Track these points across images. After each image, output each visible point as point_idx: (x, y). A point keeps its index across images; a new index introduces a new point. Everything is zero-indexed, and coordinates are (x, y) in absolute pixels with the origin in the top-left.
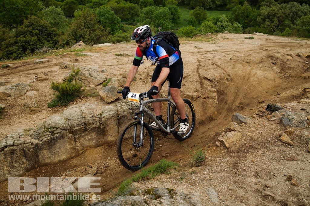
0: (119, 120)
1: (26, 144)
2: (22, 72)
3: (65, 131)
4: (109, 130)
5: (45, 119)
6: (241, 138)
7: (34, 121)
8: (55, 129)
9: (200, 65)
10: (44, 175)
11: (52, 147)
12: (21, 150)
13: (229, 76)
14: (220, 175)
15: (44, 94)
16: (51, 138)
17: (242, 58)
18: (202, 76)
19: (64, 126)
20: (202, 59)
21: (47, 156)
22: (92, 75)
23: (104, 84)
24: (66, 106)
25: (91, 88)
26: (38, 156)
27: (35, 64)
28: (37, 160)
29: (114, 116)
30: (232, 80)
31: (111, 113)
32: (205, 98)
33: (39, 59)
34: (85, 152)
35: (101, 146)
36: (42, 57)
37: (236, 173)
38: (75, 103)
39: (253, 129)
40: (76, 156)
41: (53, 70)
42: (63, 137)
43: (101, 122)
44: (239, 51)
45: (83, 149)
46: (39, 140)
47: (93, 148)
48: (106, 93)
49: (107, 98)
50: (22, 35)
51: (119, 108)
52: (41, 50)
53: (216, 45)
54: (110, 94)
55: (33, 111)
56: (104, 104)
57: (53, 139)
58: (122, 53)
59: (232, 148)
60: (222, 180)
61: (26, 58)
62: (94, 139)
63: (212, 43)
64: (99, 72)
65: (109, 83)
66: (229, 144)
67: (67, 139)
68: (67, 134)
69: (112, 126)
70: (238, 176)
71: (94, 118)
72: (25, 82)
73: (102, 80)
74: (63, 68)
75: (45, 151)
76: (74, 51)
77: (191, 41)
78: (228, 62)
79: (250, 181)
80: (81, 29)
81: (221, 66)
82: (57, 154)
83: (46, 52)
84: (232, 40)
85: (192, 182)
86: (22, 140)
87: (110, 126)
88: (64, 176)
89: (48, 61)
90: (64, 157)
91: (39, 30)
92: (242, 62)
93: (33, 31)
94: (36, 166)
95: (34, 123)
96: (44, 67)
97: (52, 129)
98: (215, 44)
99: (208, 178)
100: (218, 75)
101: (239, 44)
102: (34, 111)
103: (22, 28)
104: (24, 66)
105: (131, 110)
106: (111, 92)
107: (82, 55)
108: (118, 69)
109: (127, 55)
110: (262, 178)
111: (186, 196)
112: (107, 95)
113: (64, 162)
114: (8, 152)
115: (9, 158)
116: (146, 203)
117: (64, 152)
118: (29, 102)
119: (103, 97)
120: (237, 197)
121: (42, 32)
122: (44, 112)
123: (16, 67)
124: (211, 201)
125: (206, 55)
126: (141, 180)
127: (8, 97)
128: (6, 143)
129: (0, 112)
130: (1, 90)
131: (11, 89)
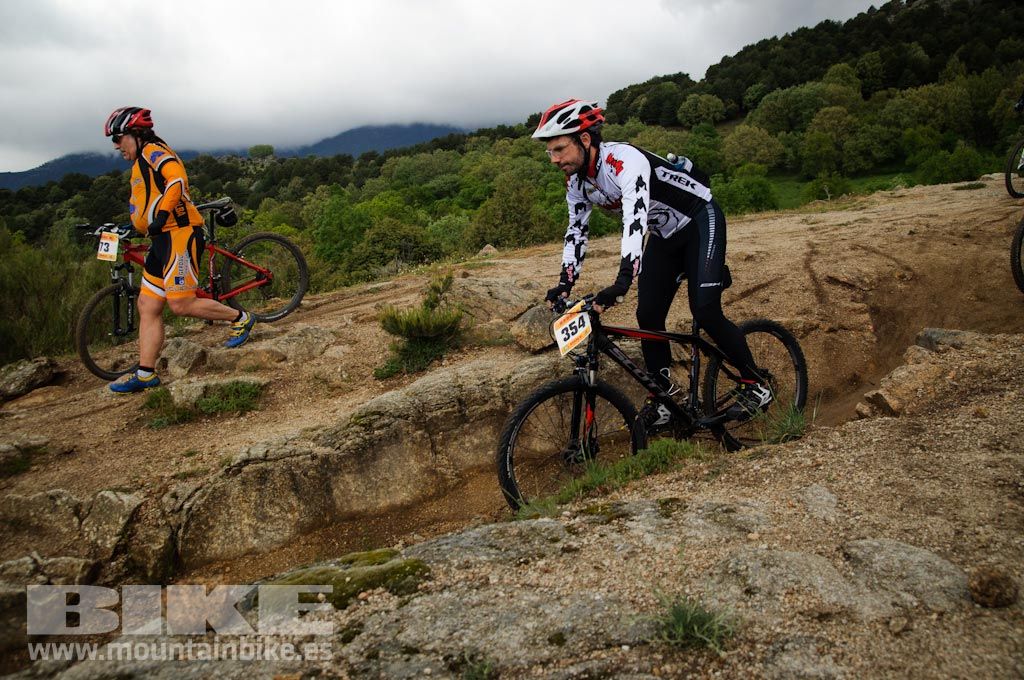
1: (298, 455)
3: (402, 421)
6: (940, 377)
7: (334, 412)
8: (376, 417)
9: (816, 253)
10: (348, 543)
11: (368, 466)
12: (283, 472)
13: (908, 269)
14: (853, 453)
15: (369, 350)
16: (365, 440)
17: (948, 229)
18: (821, 276)
19: (401, 406)
20: (823, 241)
21: (355, 490)
22: (495, 294)
24: (421, 371)
25: (494, 327)
26: (329, 491)
27: (363, 296)
28: (329, 502)
30: (916, 278)
31: (535, 369)
32: (831, 330)
34: (465, 484)
37: (913, 446)
38: (445, 362)
39: (983, 352)
40: (438, 496)
42: (396, 437)
43: (508, 398)
44: (937, 216)
45: (456, 475)
46: (333, 447)
47: (488, 471)
48: (526, 324)
49: (529, 338)
52: (385, 270)
53: (866, 210)
54: (538, 328)
55: (335, 391)
56: (523, 357)
57: (371, 443)
59: (910, 406)
60: (857, 466)
62: (489, 445)
63: (853, 210)
64: (518, 288)
66: (899, 399)
67: (410, 445)
68: (410, 429)
70: (919, 451)
71: (489, 388)
73: (525, 305)
75: (348, 478)
78: (901, 240)
79: (969, 461)
80: (496, 227)
81: (881, 250)
82: (382, 487)
84: (914, 197)
85: (747, 479)
86: (290, 448)
88: (400, 545)
89: (396, 286)
90: (403, 496)
91: (400, 248)
92: (948, 236)
94: (327, 519)
95: (331, 415)
97: (369, 418)
98: (861, 212)
99: (809, 462)
100: (873, 270)
101: (939, 201)
102: (339, 390)
103: (362, 248)
104: (334, 301)
106: (540, 322)
107: (481, 267)
109: (605, 252)
111: (719, 507)
112: (529, 329)
113: (404, 510)
114: (250, 476)
115: (254, 494)
116: (569, 532)
117: (404, 482)
118: (328, 369)
119: (518, 336)
120: (913, 502)
121: (406, 251)
122: (364, 390)
123: (317, 306)
124: (811, 517)
125: (835, 233)
126: (584, 498)
127: (279, 362)
128: (248, 453)
129: (257, 396)
130: (263, 346)
131: (288, 342)
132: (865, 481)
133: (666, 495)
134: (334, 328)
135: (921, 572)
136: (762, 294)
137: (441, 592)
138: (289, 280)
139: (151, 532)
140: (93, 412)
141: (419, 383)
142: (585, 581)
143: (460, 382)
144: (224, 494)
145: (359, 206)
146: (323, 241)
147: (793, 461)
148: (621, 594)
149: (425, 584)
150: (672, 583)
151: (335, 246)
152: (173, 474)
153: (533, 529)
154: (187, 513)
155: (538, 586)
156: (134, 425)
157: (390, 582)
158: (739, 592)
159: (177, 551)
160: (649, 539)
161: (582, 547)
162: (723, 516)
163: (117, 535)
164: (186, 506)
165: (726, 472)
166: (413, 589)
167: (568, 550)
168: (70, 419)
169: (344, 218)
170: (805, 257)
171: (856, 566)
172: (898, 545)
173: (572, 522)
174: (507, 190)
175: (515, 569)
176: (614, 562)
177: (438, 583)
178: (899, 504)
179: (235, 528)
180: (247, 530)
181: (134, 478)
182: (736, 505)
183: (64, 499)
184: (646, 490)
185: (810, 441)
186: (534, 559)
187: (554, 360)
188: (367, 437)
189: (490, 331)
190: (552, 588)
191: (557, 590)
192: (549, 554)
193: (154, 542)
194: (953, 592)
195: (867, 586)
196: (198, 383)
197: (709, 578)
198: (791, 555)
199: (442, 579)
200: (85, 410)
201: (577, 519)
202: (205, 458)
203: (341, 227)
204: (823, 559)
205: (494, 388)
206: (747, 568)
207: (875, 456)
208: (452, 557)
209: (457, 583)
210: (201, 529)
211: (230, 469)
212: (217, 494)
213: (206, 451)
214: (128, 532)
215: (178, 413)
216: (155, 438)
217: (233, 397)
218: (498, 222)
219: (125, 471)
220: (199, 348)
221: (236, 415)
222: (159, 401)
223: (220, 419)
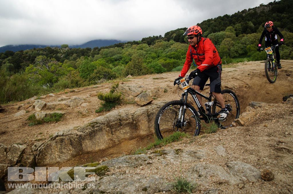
0: (149, 117)
1: (72, 135)
2: (83, 93)
3: (103, 125)
4: (141, 126)
6: (255, 115)
8: (96, 124)
10: (86, 160)
11: (93, 138)
12: (68, 139)
13: (247, 84)
14: (230, 137)
15: (94, 104)
17: (258, 73)
18: (223, 86)
19: (103, 121)
21: (89, 145)
22: (131, 89)
24: (109, 111)
26: (81, 145)
27: (93, 89)
28: (81, 148)
29: (144, 113)
30: (250, 87)
31: (142, 111)
33: (96, 86)
34: (121, 143)
35: (135, 139)
36: (99, 84)
37: (247, 135)
38: (116, 108)
39: (267, 108)
40: (113, 147)
42: (101, 130)
43: (134, 119)
44: (255, 70)
45: (118, 141)
46: (83, 132)
47: (127, 140)
48: (139, 98)
49: (140, 102)
51: (150, 107)
52: (99, 81)
54: (143, 99)
55: (84, 116)
56: (138, 107)
58: (158, 77)
59: (247, 123)
60: (231, 140)
61: (87, 86)
62: (128, 132)
63: (233, 68)
64: (138, 88)
66: (244, 121)
67: (105, 132)
68: (105, 127)
69: (143, 122)
70: (249, 136)
71: (128, 116)
73: (139, 92)
75: (87, 141)
78: (246, 76)
79: (262, 139)
81: (240, 79)
82: (97, 144)
83: (102, 82)
84: (249, 64)
85: (200, 144)
86: (70, 132)
87: (141, 121)
88: (102, 161)
89: (102, 86)
90: (103, 147)
91: (104, 75)
92: (258, 76)
94: (81, 153)
95: (83, 123)
97: (93, 124)
98: (235, 68)
99: (218, 139)
100: (238, 85)
101: (256, 66)
103: (93, 75)
104: (85, 90)
106: (143, 97)
107: (127, 81)
108: (153, 86)
109: (162, 78)
110: (275, 136)
111: (192, 152)
112: (140, 99)
113: (103, 151)
114: (58, 140)
115: (59, 145)
116: (149, 158)
117: (103, 143)
118: (82, 110)
119: (137, 101)
120: (246, 151)
121: (106, 76)
122: (92, 116)
123: (79, 91)
124: (218, 155)
125: (228, 74)
126: (154, 148)
127: (67, 107)
128: (58, 133)
129: (61, 117)
130: (63, 102)
131: (71, 102)
132: (233, 144)
133: (177, 148)
134: (84, 98)
135: (248, 171)
137: (112, 175)
138: (72, 83)
139: (28, 156)
140: (12, 121)
141: (108, 114)
142: (153, 172)
143: (120, 114)
144: (50, 145)
145: (93, 63)
146: (82, 72)
147: (213, 139)
148: (163, 176)
149: (107, 173)
150: (178, 173)
151: (86, 74)
152: (35, 139)
153: (139, 157)
154: (39, 151)
155: (140, 174)
156: (24, 125)
157: (97, 172)
158: (197, 176)
159: (36, 162)
160: (172, 160)
161: (153, 163)
162: (193, 154)
163: (18, 157)
164: (39, 149)
165: (194, 141)
166: (104, 174)
167: (149, 163)
168: (5, 123)
169: (88, 66)
171: (230, 169)
172: (242, 163)
173: (150, 155)
174: (135, 59)
175: (133, 169)
176: (162, 167)
177: (111, 173)
178: (242, 151)
179: (53, 156)
180: (57, 156)
181: (24, 140)
182: (197, 151)
183: (2, 147)
184: (172, 146)
185: (219, 133)
186: (139, 166)
187: (147, 108)
188: (93, 130)
189: (129, 100)
190: (144, 174)
191: (145, 175)
192: (144, 164)
193: (29, 159)
194: (256, 176)
195: (233, 175)
196: (44, 113)
197: (189, 172)
198: (211, 166)
199: (112, 171)
200: (10, 120)
201: (152, 154)
202: (45, 135)
203: (87, 69)
204: (221, 167)
205: (130, 116)
206: (199, 170)
207: (236, 138)
208: (115, 165)
209: (117, 172)
210: (43, 156)
211: (52, 138)
212: (48, 146)
213: (45, 133)
214: (21, 156)
215: (37, 122)
216: (30, 129)
217: (54, 118)
218: (132, 68)
219: (21, 138)
220: (44, 103)
221: (55, 122)
222: (32, 118)
223: (50, 123)
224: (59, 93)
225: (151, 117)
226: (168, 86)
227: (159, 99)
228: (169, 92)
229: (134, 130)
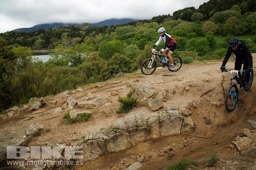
0: (160, 124)
1: (100, 138)
2: (105, 90)
3: (123, 131)
4: (153, 131)
5: (113, 122)
7: (107, 123)
8: (117, 129)
9: (224, 80)
11: (115, 141)
12: (96, 143)
15: (115, 104)
18: (225, 89)
19: (123, 127)
20: (226, 76)
21: (112, 147)
22: (145, 91)
23: (153, 97)
24: (127, 112)
25: (144, 100)
26: (106, 147)
27: (113, 85)
28: (106, 149)
29: (156, 121)
31: (154, 118)
33: (115, 81)
34: (137, 145)
35: (148, 141)
36: (118, 79)
38: (133, 110)
40: (131, 148)
41: (122, 88)
42: (122, 135)
43: (147, 125)
45: (135, 143)
46: (107, 136)
47: (142, 142)
48: (153, 104)
49: (153, 108)
50: (111, 64)
51: (161, 115)
52: (117, 75)
54: (155, 105)
55: (107, 116)
56: (151, 111)
57: (116, 136)
58: (168, 74)
61: (108, 80)
62: (143, 136)
64: (150, 89)
65: (156, 96)
66: (241, 147)
67: (125, 136)
68: (125, 133)
69: (155, 128)
71: (143, 122)
72: (105, 96)
73: (152, 94)
74: (128, 87)
75: (111, 144)
76: (137, 74)
77: (219, 61)
82: (118, 146)
83: (120, 76)
86: (98, 136)
87: (154, 127)
89: (120, 82)
90: (123, 148)
91: (120, 61)
93: (117, 62)
94: (106, 153)
95: (106, 124)
96: (117, 86)
97: (116, 129)
102: (108, 116)
103: (111, 60)
104: (106, 86)
105: (169, 117)
106: (156, 103)
107: (141, 77)
108: (163, 86)
109: (171, 75)
113: (123, 151)
114: (89, 143)
115: (90, 147)
117: (123, 145)
118: (105, 110)
119: (150, 107)
121: (122, 62)
122: (114, 116)
123: (102, 87)
127: (94, 107)
128: (88, 137)
129: (89, 117)
130: (90, 102)
131: (96, 102)
136: (210, 93)
138: (93, 66)
140: (53, 118)
143: (137, 120)
145: (110, 43)
152: (72, 139)
156: (62, 123)
168: (48, 120)
169: (106, 45)
170: (221, 81)
179: (86, 155)
180: (88, 156)
181: (63, 140)
183: (49, 145)
187: (159, 115)
188: (115, 135)
189: (143, 102)
196: (76, 112)
200: (51, 117)
202: (78, 135)
203: (105, 48)
211: (85, 141)
213: (78, 133)
215: (72, 121)
216: (67, 127)
217: (84, 117)
218: (145, 58)
219: (61, 137)
220: (76, 101)
221: (85, 122)
222: (67, 117)
223: (81, 122)
224: (86, 88)
225: (162, 124)
226: (176, 86)
227: (168, 101)
228: (177, 94)
229: (147, 135)
